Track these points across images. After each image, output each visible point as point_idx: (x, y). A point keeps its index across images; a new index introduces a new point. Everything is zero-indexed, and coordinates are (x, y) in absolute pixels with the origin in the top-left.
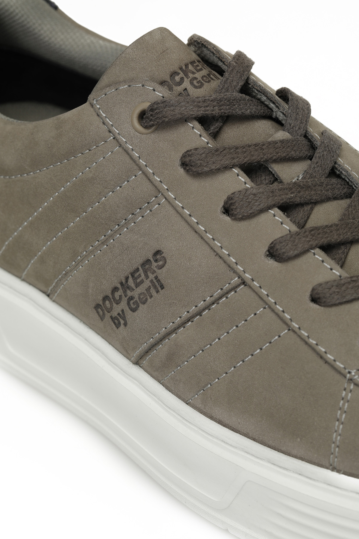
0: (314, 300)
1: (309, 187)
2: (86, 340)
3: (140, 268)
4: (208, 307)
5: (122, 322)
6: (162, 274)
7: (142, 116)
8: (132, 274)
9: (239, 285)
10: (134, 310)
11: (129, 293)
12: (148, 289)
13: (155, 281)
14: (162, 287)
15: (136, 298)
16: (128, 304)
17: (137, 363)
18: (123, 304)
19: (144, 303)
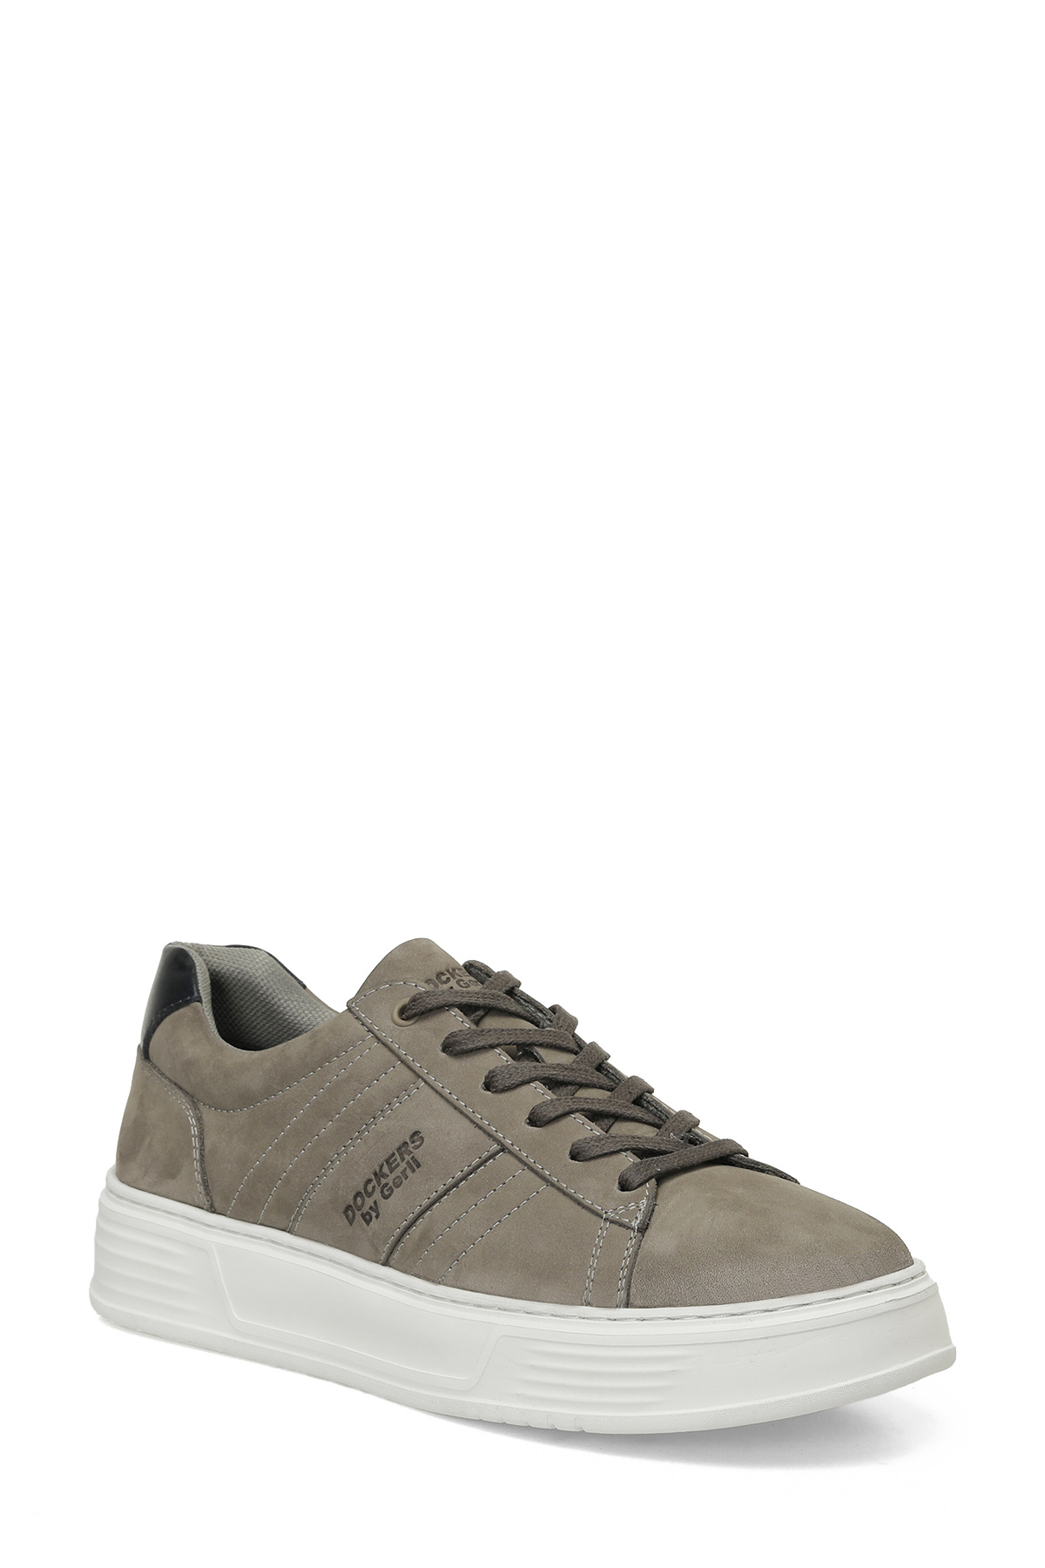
0: (574, 1156)
1: (574, 1069)
2: (331, 1261)
3: (396, 1152)
4: (464, 1178)
5: (374, 1214)
6: (418, 1154)
7: (402, 1011)
8: (387, 1161)
9: (497, 1153)
10: (386, 1197)
11: (383, 1181)
12: (404, 1172)
13: (411, 1161)
14: (419, 1166)
15: (391, 1184)
16: (382, 1192)
17: (386, 1263)
18: (377, 1195)
19: (398, 1187)
